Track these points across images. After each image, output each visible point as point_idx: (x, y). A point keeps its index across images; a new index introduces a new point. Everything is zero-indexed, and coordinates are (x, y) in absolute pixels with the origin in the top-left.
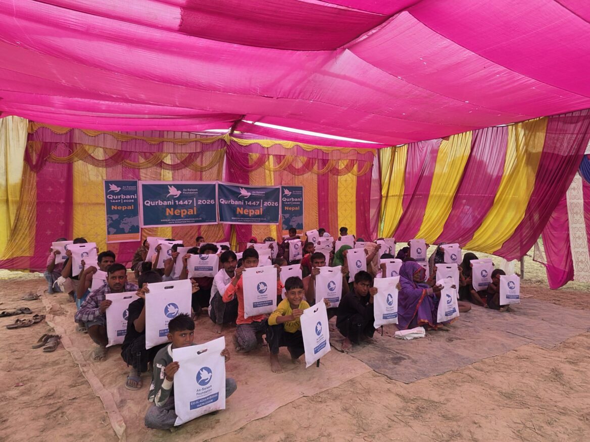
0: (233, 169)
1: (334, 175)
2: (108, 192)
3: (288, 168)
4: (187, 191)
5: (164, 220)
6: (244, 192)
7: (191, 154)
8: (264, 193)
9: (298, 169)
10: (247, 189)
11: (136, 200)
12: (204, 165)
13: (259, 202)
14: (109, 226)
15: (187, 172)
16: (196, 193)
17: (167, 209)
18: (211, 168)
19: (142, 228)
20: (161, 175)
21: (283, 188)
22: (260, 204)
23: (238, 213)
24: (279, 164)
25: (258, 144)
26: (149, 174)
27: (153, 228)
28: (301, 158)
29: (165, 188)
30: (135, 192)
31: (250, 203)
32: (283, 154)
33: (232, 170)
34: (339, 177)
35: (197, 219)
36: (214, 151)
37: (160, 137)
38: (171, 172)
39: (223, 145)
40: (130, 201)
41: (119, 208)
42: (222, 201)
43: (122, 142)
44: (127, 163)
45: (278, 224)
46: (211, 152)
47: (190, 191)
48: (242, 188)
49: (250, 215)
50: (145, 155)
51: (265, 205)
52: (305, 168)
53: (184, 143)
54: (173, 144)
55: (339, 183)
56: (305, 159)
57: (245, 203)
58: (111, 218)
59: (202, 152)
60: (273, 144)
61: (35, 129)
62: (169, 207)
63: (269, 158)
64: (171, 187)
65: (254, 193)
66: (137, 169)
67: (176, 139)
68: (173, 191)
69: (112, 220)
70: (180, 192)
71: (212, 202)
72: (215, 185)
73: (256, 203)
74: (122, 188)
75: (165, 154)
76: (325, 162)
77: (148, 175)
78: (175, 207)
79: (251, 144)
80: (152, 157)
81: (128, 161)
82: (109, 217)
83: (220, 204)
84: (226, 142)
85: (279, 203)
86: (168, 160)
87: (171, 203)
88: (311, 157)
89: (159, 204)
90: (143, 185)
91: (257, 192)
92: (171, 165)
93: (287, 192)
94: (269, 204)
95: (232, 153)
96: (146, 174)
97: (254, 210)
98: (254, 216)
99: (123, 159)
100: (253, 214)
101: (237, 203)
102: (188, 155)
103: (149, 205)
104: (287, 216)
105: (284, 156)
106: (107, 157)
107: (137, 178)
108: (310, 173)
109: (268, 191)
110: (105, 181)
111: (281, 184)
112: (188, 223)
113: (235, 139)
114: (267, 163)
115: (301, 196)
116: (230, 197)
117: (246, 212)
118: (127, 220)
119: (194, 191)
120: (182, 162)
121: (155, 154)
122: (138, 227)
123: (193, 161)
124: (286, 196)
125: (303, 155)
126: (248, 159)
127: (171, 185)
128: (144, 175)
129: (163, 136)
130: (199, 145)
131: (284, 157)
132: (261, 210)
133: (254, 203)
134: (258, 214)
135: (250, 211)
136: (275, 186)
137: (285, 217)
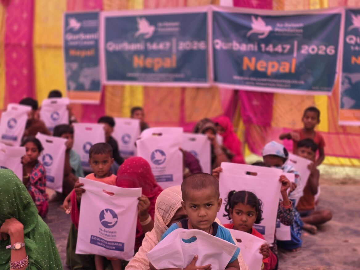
4: (164, 27)
5: (132, 75)
6: (260, 27)
8: (301, 25)
10: (268, 19)
11: (97, 41)
13: (288, 47)
14: (69, 79)
17: (136, 57)
19: (104, 85)
21: (349, 12)
22: (291, 52)
23: (245, 68)
27: (118, 85)
30: (95, 30)
31: (270, 48)
35: (177, 76)
42: (218, 43)
45: (332, 94)
47: (168, 27)
48: (256, 16)
49: (269, 73)
51: (303, 52)
57: (260, 48)
58: (71, 67)
62: (138, 53)
64: (141, 20)
65: (280, 27)
68: (145, 28)
69: (72, 70)
70: (153, 29)
71: (202, 46)
73: (284, 49)
77: (112, 2)
78: (146, 53)
82: (68, 66)
83: (215, 50)
85: (336, 49)
87: (139, 46)
89: (125, 48)
91: (287, 25)
94: (313, 50)
97: (279, 62)
98: (279, 75)
100: (275, 70)
101: (244, 47)
103: (112, 49)
107: (99, 7)
109: (311, 21)
110: (66, 15)
111: (345, 4)
116: (233, 35)
117: (261, 66)
118: (86, 71)
119: (173, 27)
122: (99, 82)
124: (356, 32)
128: (107, 2)
132: (294, 62)
133: (279, 49)
134: (287, 70)
135: (270, 64)
136: (329, 8)
137: (349, 80)
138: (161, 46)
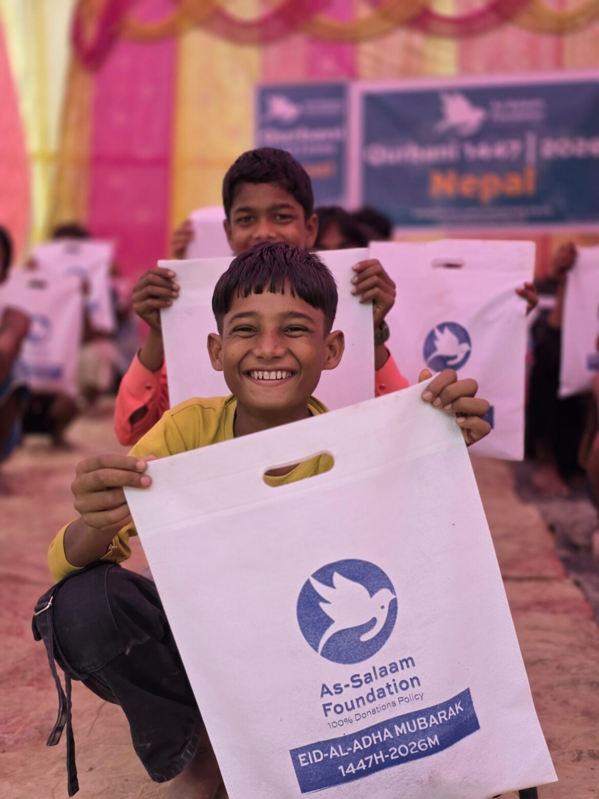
4: (505, 111)
11: (341, 146)
12: (570, 9)
17: (436, 177)
18: (596, 16)
20: (423, 60)
30: (338, 120)
38: (453, 46)
47: (516, 111)
62: (443, 167)
64: (451, 97)
66: (351, 42)
68: (460, 113)
70: (478, 115)
71: (596, 148)
74: (303, 106)
81: (322, 18)
89: (409, 158)
92: (455, 20)
96: (376, 59)
99: (310, 12)
106: (266, 9)
107: (348, 72)
110: (259, 88)
119: (530, 109)
120: (493, 6)
128: (369, 63)
138: (500, 150)
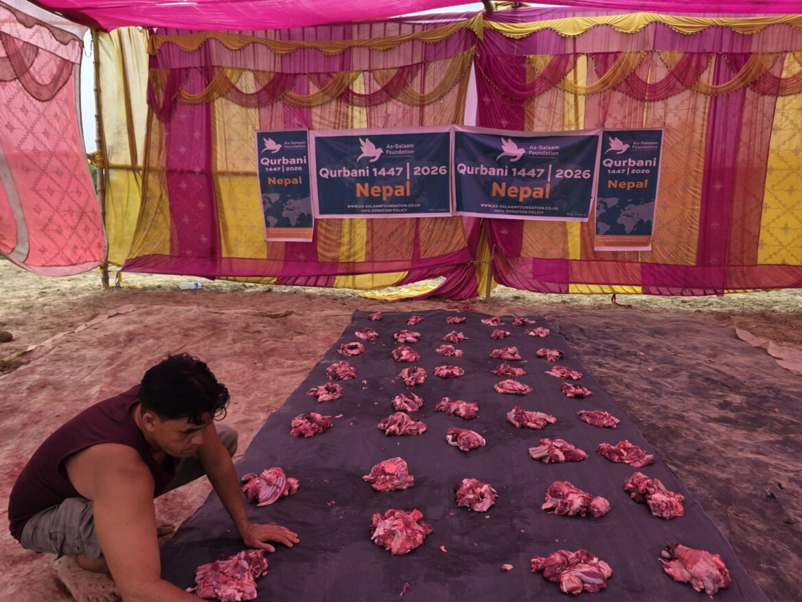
0: (490, 97)
1: (764, 94)
2: (263, 153)
3: (624, 85)
4: (394, 149)
5: (353, 206)
6: (511, 149)
7: (403, 68)
8: (557, 148)
9: (654, 86)
10: (519, 141)
11: (306, 167)
12: (427, 92)
13: (542, 171)
14: (267, 213)
15: (393, 108)
16: (410, 152)
17: (358, 185)
18: (442, 97)
19: (316, 220)
20: (347, 118)
21: (609, 134)
22: (545, 176)
23: (494, 194)
24: (600, 76)
25: (551, 30)
26: (327, 116)
27: (335, 219)
28: (666, 55)
29: (353, 143)
30: (304, 153)
31: (523, 173)
32: (614, 49)
33: (487, 100)
34: (780, 99)
35: (412, 205)
36: (450, 57)
37: (344, 38)
38: (364, 111)
39: (470, 40)
40: (296, 169)
41: (280, 181)
42: (462, 168)
43: (282, 56)
44: (291, 98)
45: (586, 220)
46: (443, 62)
47: (398, 150)
48: (506, 138)
49: (521, 200)
50: (319, 78)
51: (557, 176)
52: (673, 79)
53: (390, 47)
54: (368, 51)
55: (777, 116)
56: (678, 56)
57: (510, 172)
58: (269, 199)
59: (425, 63)
60: (591, 26)
61: (157, 47)
62: (362, 180)
63: (575, 62)
64: (365, 141)
65: (534, 150)
66: (307, 107)
67: (375, 40)
68: (369, 150)
69: (270, 203)
70: (380, 151)
72: (448, 134)
73: (537, 173)
74: (283, 145)
75: (354, 74)
76: (736, 61)
77: (324, 119)
78: (371, 180)
79: (534, 33)
80: (331, 81)
81: (291, 93)
82: (266, 197)
83: (458, 175)
84: (474, 33)
85: (592, 173)
86: (359, 87)
87: (364, 172)
88: (695, 50)
89: (345, 175)
90: (317, 139)
91: (541, 147)
92: (365, 96)
93: (617, 145)
94: (569, 174)
95: (488, 58)
96: (321, 117)
97: (531, 187)
98: (532, 202)
99: (283, 89)
100: (527, 196)
101: (492, 172)
102: (396, 71)
103: (326, 176)
104: (612, 202)
105: (616, 54)
106: (260, 88)
107: (307, 125)
108: (687, 93)
109: (566, 144)
110: (258, 134)
111: (603, 126)
112: (395, 212)
113: (496, 25)
114: (570, 76)
115: (655, 154)
116: (479, 158)
117: (512, 192)
118: (292, 203)
119: (407, 149)
120: (384, 89)
121: (334, 75)
122: (310, 216)
123: (405, 84)
124: (613, 155)
125: (672, 48)
126: (524, 70)
127: (364, 138)
128: (318, 119)
129: (351, 37)
130: (419, 47)
131: (616, 57)
132: (548, 187)
133: (532, 173)
134: (541, 196)
135: (522, 189)
136: (585, 130)
137: (605, 204)
138: (392, 172)
